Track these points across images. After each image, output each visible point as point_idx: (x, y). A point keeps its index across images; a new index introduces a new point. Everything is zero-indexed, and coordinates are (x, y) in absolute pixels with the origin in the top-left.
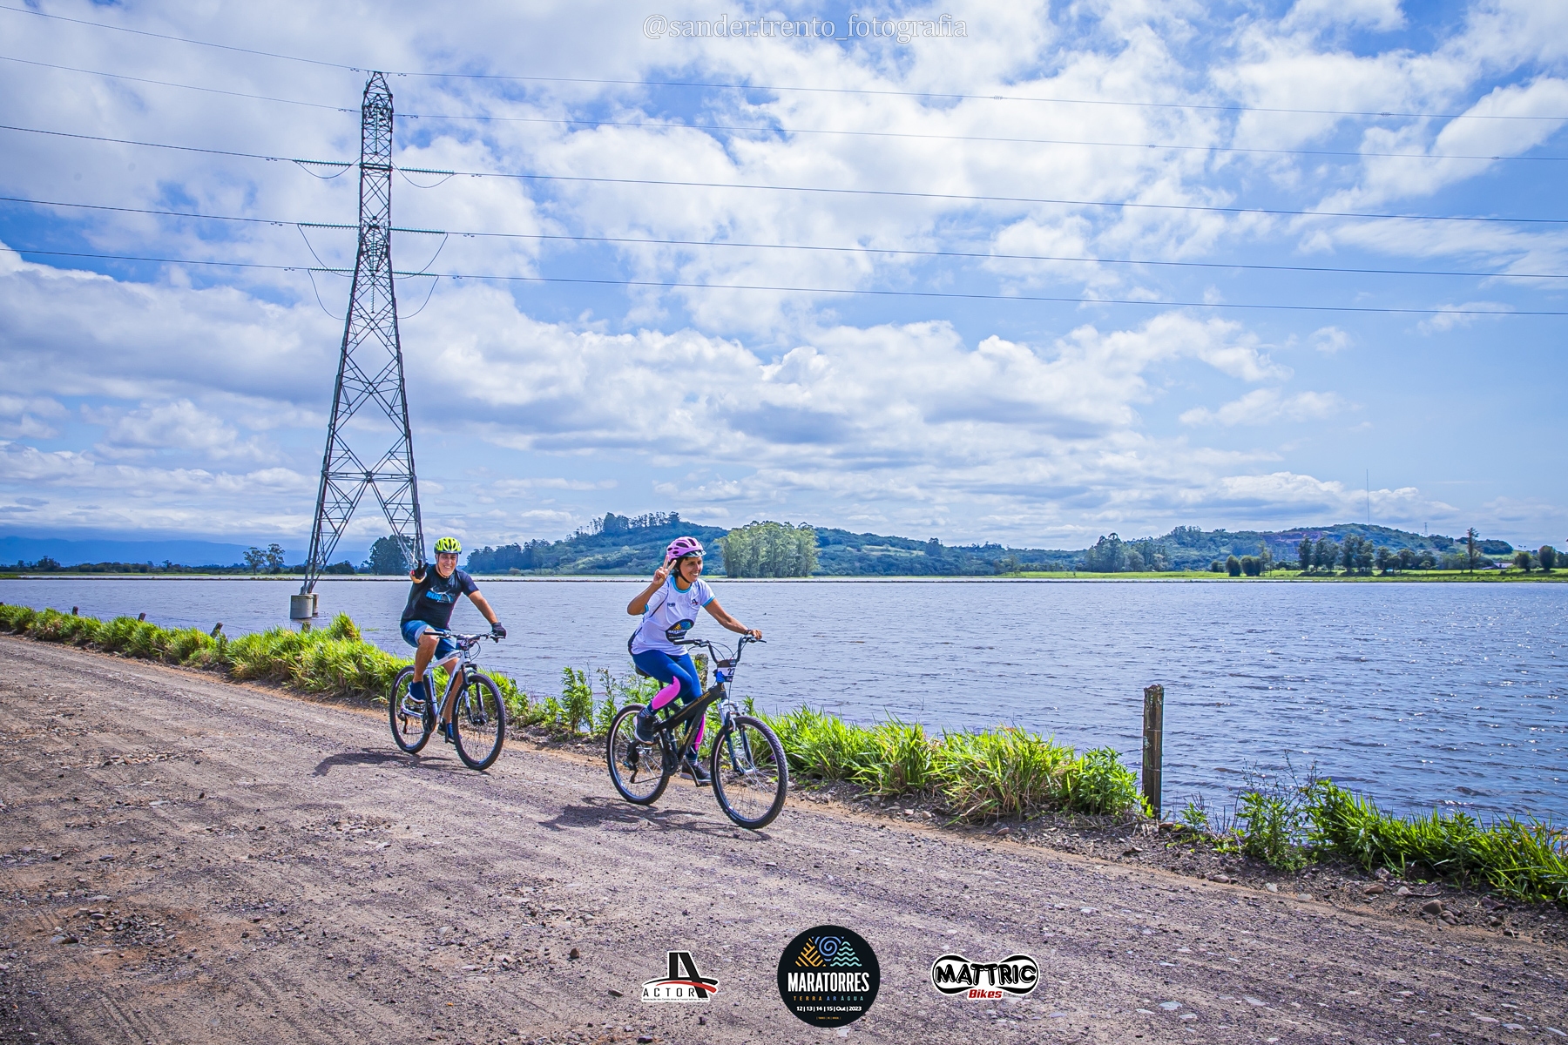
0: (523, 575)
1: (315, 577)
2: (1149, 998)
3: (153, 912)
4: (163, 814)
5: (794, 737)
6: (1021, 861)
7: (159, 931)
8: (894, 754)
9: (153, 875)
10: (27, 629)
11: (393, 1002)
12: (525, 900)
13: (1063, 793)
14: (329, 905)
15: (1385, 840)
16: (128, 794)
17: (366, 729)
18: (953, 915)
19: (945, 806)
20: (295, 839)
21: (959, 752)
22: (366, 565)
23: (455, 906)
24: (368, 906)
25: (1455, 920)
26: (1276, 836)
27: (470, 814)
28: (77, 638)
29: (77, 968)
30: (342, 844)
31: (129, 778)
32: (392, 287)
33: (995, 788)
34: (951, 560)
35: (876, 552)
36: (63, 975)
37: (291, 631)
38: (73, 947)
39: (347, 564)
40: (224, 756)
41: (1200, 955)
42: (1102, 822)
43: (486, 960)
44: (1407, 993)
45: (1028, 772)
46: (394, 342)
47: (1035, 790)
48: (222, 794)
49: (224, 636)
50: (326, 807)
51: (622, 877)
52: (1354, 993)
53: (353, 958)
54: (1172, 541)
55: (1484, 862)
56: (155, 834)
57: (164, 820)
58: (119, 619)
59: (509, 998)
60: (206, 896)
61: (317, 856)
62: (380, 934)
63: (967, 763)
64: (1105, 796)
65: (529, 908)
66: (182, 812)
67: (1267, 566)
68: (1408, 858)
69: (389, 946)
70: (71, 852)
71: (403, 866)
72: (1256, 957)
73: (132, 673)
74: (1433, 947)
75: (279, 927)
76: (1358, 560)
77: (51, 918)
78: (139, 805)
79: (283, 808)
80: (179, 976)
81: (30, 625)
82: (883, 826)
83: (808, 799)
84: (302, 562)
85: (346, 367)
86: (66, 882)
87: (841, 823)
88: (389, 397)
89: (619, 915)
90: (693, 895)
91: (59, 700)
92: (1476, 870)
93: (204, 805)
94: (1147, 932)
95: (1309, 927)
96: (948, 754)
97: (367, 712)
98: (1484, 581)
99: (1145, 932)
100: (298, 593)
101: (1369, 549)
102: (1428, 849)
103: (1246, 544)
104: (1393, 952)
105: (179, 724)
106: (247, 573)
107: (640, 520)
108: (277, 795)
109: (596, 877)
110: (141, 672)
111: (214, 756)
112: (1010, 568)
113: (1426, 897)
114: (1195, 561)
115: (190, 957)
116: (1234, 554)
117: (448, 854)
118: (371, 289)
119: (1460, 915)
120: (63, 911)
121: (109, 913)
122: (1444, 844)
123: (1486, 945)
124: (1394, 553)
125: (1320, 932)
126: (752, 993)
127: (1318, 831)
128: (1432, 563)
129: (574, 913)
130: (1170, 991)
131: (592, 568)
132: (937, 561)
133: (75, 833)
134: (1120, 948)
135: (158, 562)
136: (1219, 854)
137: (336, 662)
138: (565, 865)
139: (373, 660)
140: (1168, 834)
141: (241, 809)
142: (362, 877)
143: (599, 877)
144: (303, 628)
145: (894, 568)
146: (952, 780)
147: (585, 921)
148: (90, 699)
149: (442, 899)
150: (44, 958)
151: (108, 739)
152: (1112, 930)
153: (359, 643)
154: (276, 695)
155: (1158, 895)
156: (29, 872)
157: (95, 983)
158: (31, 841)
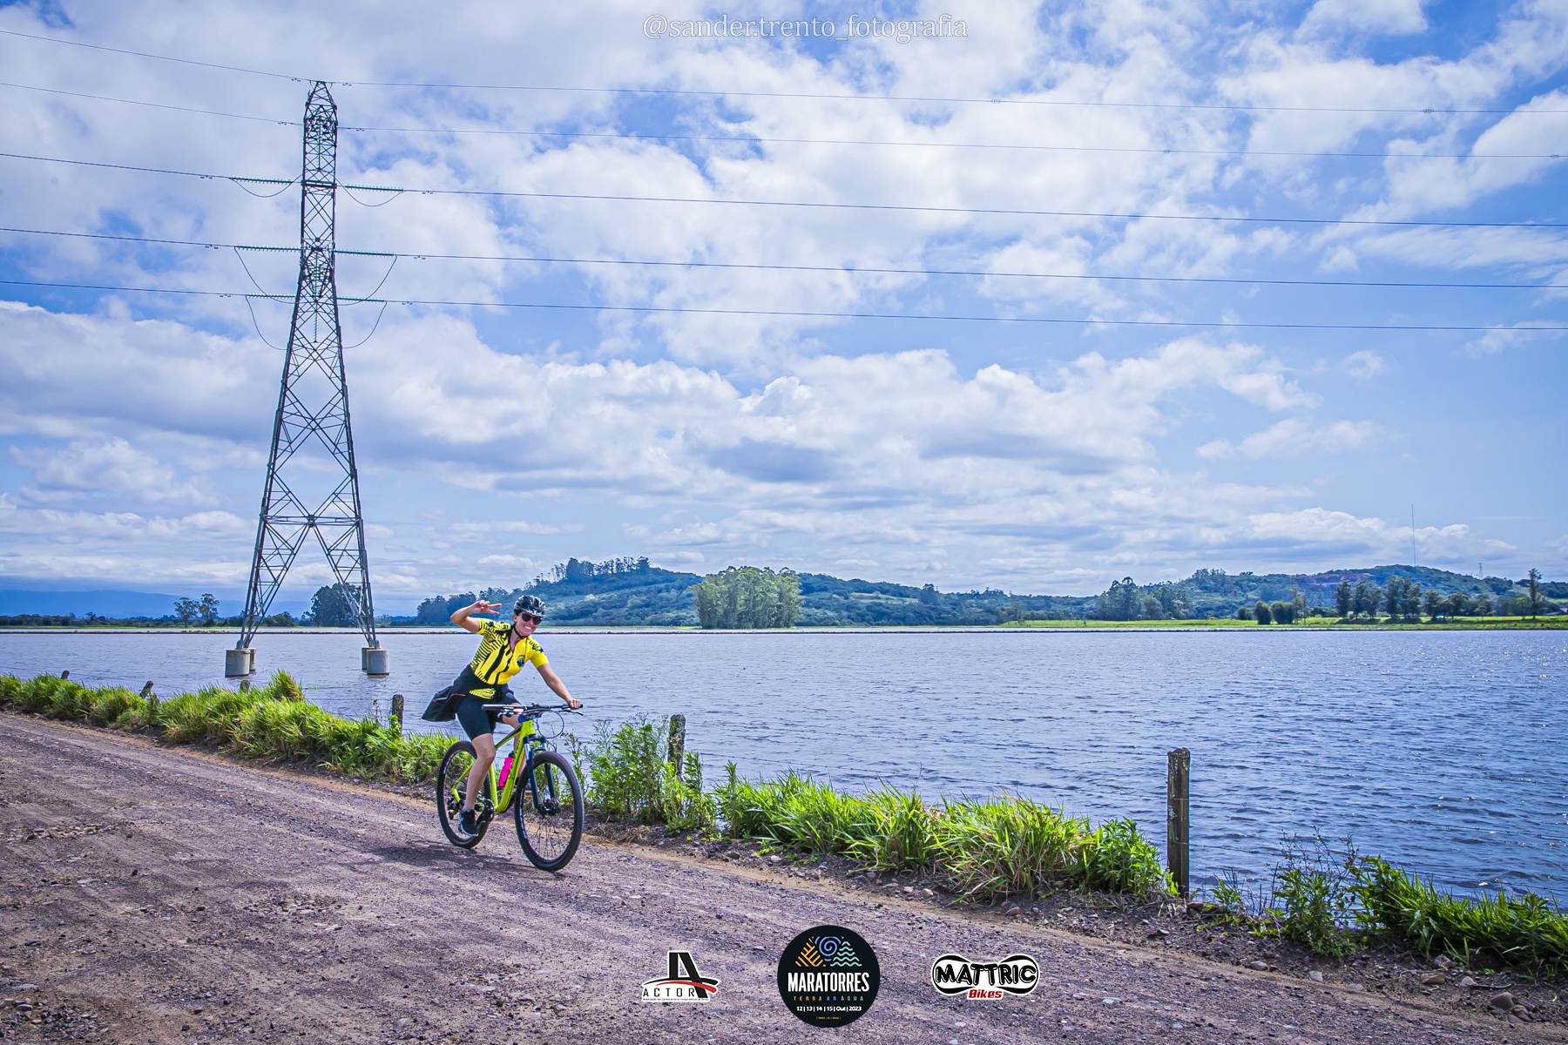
1: (253, 630)
3: (84, 1003)
4: (93, 893)
5: (780, 807)
6: (1035, 945)
7: (91, 1024)
8: (891, 826)
9: (84, 961)
12: (490, 988)
13: (1080, 869)
14: (276, 995)
15: (1444, 923)
16: (55, 871)
17: (311, 799)
18: (960, 1005)
19: (948, 883)
20: (237, 921)
21: (961, 824)
22: (307, 617)
23: (414, 995)
24: (320, 996)
25: (1529, 1016)
26: (1319, 918)
27: (427, 892)
30: (288, 927)
31: (55, 853)
32: (336, 314)
33: (1004, 863)
34: (948, 608)
35: (866, 600)
37: (230, 689)
39: (286, 615)
40: (157, 828)
42: (1123, 902)
45: (1039, 845)
46: (339, 374)
47: (1048, 865)
48: (156, 871)
49: (155, 696)
50: (271, 885)
51: (596, 962)
54: (1194, 585)
55: (1561, 950)
56: (84, 916)
57: (95, 900)
58: (40, 678)
60: (142, 984)
61: (261, 940)
62: (332, 1026)
63: (971, 835)
64: (1127, 872)
65: (495, 998)
66: (114, 891)
67: (1300, 613)
68: (1471, 944)
71: (355, 950)
73: (55, 737)
75: (223, 1018)
76: (1403, 605)
78: (67, 883)
79: (223, 887)
82: (880, 906)
83: (796, 875)
84: (238, 613)
85: (287, 402)
87: (834, 902)
88: (333, 433)
89: (594, 1005)
92: (1551, 959)
93: (137, 883)
94: (1178, 1026)
95: (1360, 1021)
96: (950, 825)
97: (312, 780)
98: (1549, 629)
99: (1175, 1026)
100: (233, 648)
101: (1416, 593)
102: (1495, 934)
103: (1277, 589)
105: (107, 794)
106: (177, 626)
107: (607, 566)
108: (215, 872)
109: (568, 963)
110: (64, 736)
111: (147, 828)
112: (1014, 616)
113: (1494, 989)
114: (1219, 608)
116: (1263, 600)
117: (405, 937)
118: (314, 317)
119: (1535, 1011)
121: (36, 1004)
122: (1514, 929)
124: (1445, 597)
125: (1374, 1028)
127: (1368, 913)
128: (1488, 610)
129: (544, 1003)
131: (555, 618)
132: (933, 609)
135: (81, 615)
136: (1255, 937)
137: (278, 724)
138: (533, 949)
139: (318, 722)
140: (1198, 915)
141: (178, 887)
142: (311, 963)
143: (570, 962)
144: (241, 687)
145: (885, 617)
146: (956, 854)
147: (556, 1011)
148: (10, 766)
149: (399, 987)
151: (31, 810)
152: (1139, 1023)
153: (302, 703)
154: (212, 761)
155: (1188, 984)
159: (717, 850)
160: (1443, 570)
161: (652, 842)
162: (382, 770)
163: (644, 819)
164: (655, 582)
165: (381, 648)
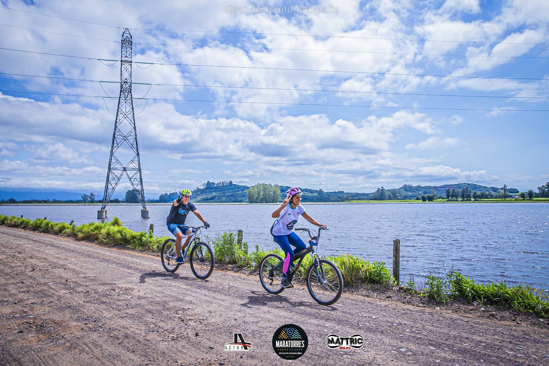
1: (106, 204)
2: (396, 347)
3: (50, 322)
4: (53, 287)
6: (351, 300)
7: (52, 328)
8: (307, 264)
9: (50, 308)
10: (5, 223)
11: (134, 352)
12: (180, 316)
13: (366, 277)
14: (111, 318)
15: (476, 292)
16: (41, 280)
17: (124, 257)
18: (328, 319)
20: (99, 295)
22: (124, 200)
23: (155, 318)
24: (125, 318)
25: (500, 319)
26: (439, 291)
27: (160, 286)
28: (22, 226)
29: (23, 341)
30: (116, 297)
31: (41, 275)
32: (132, 103)
34: (327, 196)
36: (18, 344)
37: (98, 223)
38: (22, 334)
39: (117, 199)
40: (74, 266)
41: (413, 332)
42: (379, 287)
43: (166, 337)
44: (484, 344)
45: (353, 270)
46: (133, 122)
47: (356, 276)
48: (74, 280)
49: (74, 225)
50: (110, 284)
51: (214, 307)
52: (466, 344)
53: (120, 336)
54: (403, 189)
55: (510, 299)
56: (50, 294)
57: (54, 289)
58: (37, 219)
59: (175, 350)
60: (68, 315)
61: (107, 301)
62: (129, 328)
64: (380, 278)
65: (181, 319)
66: (60, 286)
67: (435, 198)
68: (484, 298)
69: (132, 332)
70: (21, 301)
71: (137, 304)
72: (432, 333)
73: (42, 238)
74: (493, 328)
75: (94, 326)
76: (466, 195)
77: (14, 324)
78: (45, 284)
79: (95, 285)
80: (59, 343)
81: (6, 222)
82: (304, 289)
84: (101, 199)
85: (116, 131)
86: (19, 311)
88: (131, 141)
89: (213, 321)
90: (238, 313)
91: (16, 248)
92: (507, 302)
93: (67, 284)
94: (395, 324)
95: (450, 322)
97: (124, 251)
98: (509, 202)
99: (394, 324)
100: (100, 210)
101: (470, 192)
102: (491, 295)
103: (428, 190)
104: (479, 330)
105: (59, 256)
106: (82, 203)
107: (219, 184)
108: (93, 280)
110: (45, 238)
111: (71, 267)
112: (347, 199)
113: (490, 311)
114: (410, 196)
115: (63, 337)
116: (424, 194)
117: (153, 300)
118: (125, 104)
119: (502, 317)
120: (18, 321)
121: (34, 322)
122: (496, 293)
123: (511, 327)
124: (479, 193)
125: (454, 324)
126: (259, 347)
127: (453, 289)
128: (492, 196)
129: (197, 320)
130: (403, 345)
131: (202, 200)
132: (322, 197)
133: (22, 294)
134: (386, 330)
135: (51, 199)
136: (419, 297)
137: (114, 233)
138: (194, 303)
139: (126, 233)
140: (402, 291)
141: (80, 285)
142: (123, 308)
143: (205, 307)
144: (102, 222)
145: (307, 199)
146: (328, 272)
147: (201, 323)
148: (27, 247)
149: (151, 315)
150: (11, 338)
151: (34, 261)
152: (383, 324)
153: (121, 227)
154: (93, 245)
155: (398, 312)
156: (6, 308)
157: (29, 346)
158: (6, 297)
159: (253, 272)
160: (478, 185)
161: (232, 270)
162: (147, 247)
163: (230, 263)
164: (235, 189)
165: (147, 210)
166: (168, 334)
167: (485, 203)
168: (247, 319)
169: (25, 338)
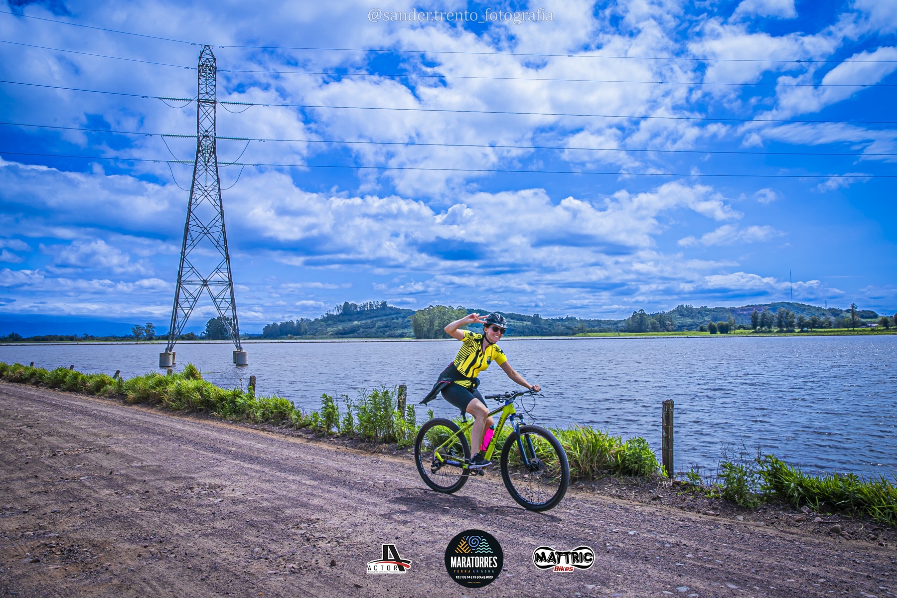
0: (296, 339)
1: (174, 342)
2: (670, 585)
3: (84, 543)
4: (88, 484)
6: (592, 504)
7: (88, 554)
9: (84, 521)
10: (3, 375)
11: (228, 593)
12: (304, 532)
13: (616, 464)
14: (188, 537)
15: (805, 489)
16: (67, 473)
17: (207, 432)
18: (553, 537)
19: (547, 472)
20: (166, 498)
22: (203, 335)
23: (262, 536)
24: (212, 537)
25: (849, 537)
26: (741, 488)
27: (269, 481)
28: (33, 380)
29: (40, 577)
30: (194, 500)
31: (67, 463)
32: (217, 171)
33: (576, 461)
34: (546, 327)
36: (32, 582)
37: (162, 374)
38: (37, 565)
39: (192, 334)
40: (122, 449)
41: (699, 559)
42: (639, 481)
43: (281, 568)
44: (822, 580)
45: (595, 451)
46: (219, 204)
47: (599, 462)
48: (123, 472)
49: (121, 378)
50: (185, 478)
51: (360, 517)
52: (790, 580)
53: (204, 567)
54: (676, 313)
55: (866, 502)
56: (84, 496)
57: (89, 488)
58: (58, 369)
59: (296, 590)
60: (115, 532)
61: (180, 507)
62: (219, 553)
64: (641, 465)
65: (306, 536)
66: (99, 483)
67: (732, 328)
68: (820, 500)
69: (224, 560)
70: (34, 508)
71: (231, 512)
72: (732, 560)
73: (66, 401)
74: (837, 553)
75: (159, 550)
76: (786, 323)
77: (24, 548)
78: (74, 479)
79: (159, 480)
80: (101, 580)
81: (5, 373)
84: (166, 333)
85: (191, 219)
86: (32, 526)
87: (486, 483)
88: (216, 236)
89: (359, 540)
90: (401, 527)
91: (24, 417)
92: (861, 507)
93: (112, 478)
94: (668, 545)
95: (762, 541)
97: (206, 422)
98: (861, 335)
99: (666, 545)
100: (163, 352)
101: (792, 316)
102: (832, 495)
103: (720, 315)
104: (813, 556)
105: (96, 431)
106: (133, 340)
107: (364, 306)
108: (155, 472)
109: (345, 517)
110: (72, 400)
111: (118, 449)
112: (582, 331)
113: (832, 523)
114: (689, 325)
115: (107, 569)
116: (713, 321)
117: (257, 505)
118: (205, 173)
119: (852, 534)
120: (31, 543)
121: (58, 544)
122: (842, 492)
123: (868, 551)
124: (807, 319)
125: (769, 544)
126: (437, 584)
127: (767, 485)
128: (830, 325)
129: (332, 539)
130: (683, 580)
131: (336, 334)
132: (538, 327)
133: (36, 497)
134: (652, 555)
135: (80, 335)
136: (708, 498)
137: (188, 392)
138: (326, 511)
139: (210, 391)
140: (678, 487)
141: (135, 480)
142: (207, 520)
143: (346, 517)
144: (168, 373)
145: (513, 332)
146: (551, 457)
147: (339, 543)
148: (42, 417)
149: (254, 532)
150: (20, 572)
151: (54, 440)
152: (647, 544)
153: (201, 381)
154: (153, 412)
155: (673, 523)
156: (10, 521)
157: (51, 585)
158: (10, 502)
159: (424, 456)
160: (807, 304)
161: (390, 452)
162: (245, 416)
163: (385, 440)
164: (391, 314)
165: (244, 351)
166: (283, 562)
167: (819, 335)
168: (417, 537)
169: (43, 572)
